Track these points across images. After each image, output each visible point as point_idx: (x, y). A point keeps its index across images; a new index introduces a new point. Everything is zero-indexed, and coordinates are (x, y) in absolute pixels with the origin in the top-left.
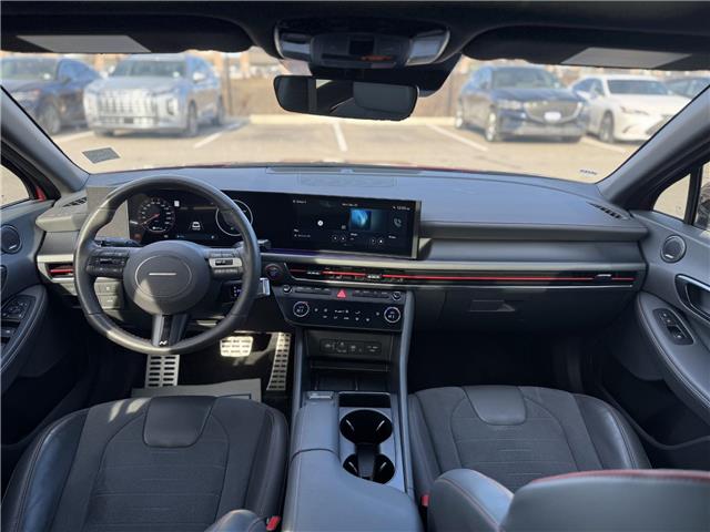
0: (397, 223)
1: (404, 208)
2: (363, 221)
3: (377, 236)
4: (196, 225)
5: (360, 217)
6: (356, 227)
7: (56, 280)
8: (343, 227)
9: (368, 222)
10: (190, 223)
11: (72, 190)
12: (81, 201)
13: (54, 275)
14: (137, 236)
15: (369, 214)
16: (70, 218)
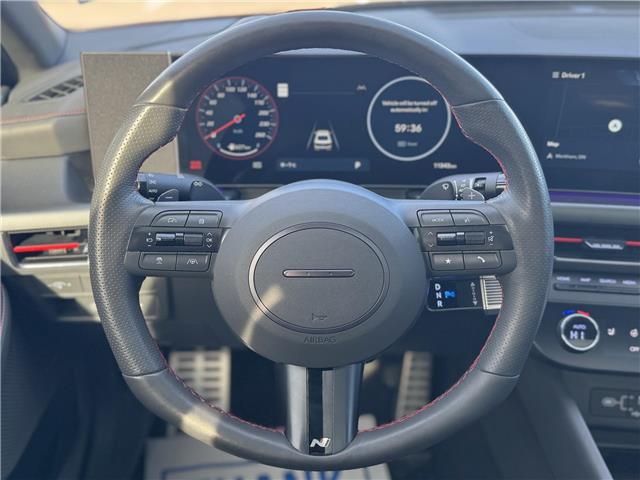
4: (323, 139)
7: (27, 268)
10: (308, 134)
11: (43, 64)
12: (66, 88)
13: (20, 257)
14: (196, 165)
16: (48, 126)
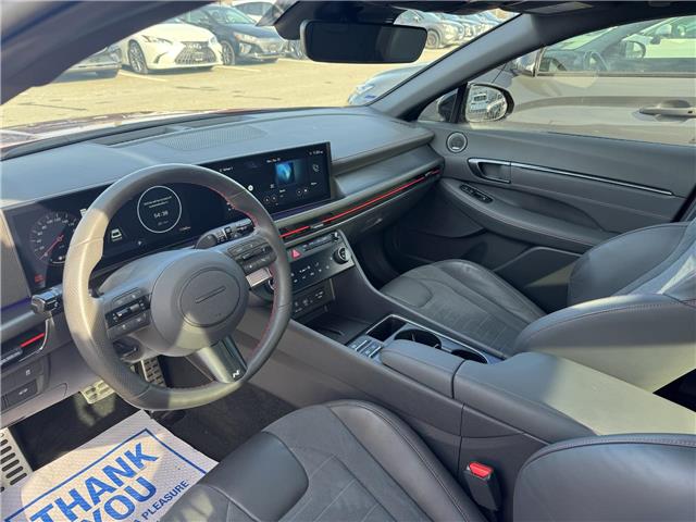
0: (316, 168)
1: (318, 152)
2: (288, 175)
3: (302, 186)
4: (116, 234)
5: (284, 170)
6: (283, 183)
8: (272, 186)
9: (292, 174)
15: (291, 165)
